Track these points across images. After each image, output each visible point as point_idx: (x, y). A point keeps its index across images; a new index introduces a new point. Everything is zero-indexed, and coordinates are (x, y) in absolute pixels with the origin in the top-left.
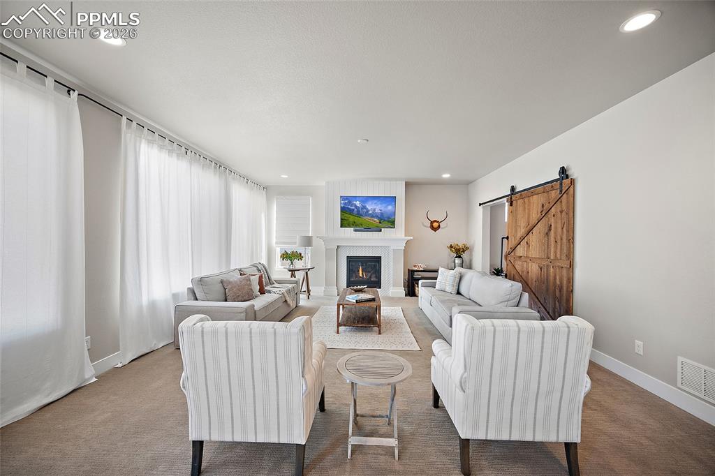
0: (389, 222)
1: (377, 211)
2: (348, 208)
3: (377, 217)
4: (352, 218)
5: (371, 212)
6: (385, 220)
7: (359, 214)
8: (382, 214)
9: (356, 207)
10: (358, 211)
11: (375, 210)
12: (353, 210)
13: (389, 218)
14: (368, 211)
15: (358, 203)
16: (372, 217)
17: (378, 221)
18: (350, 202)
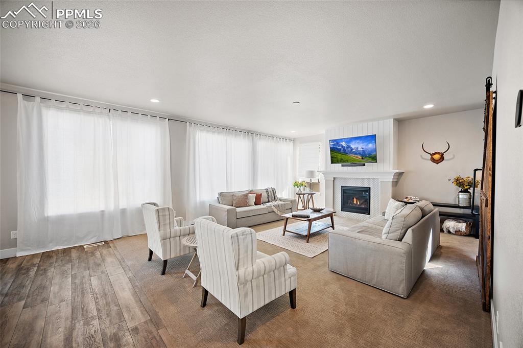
0: (370, 157)
1: (360, 149)
2: (336, 148)
3: (360, 154)
4: (339, 156)
5: (354, 150)
6: (366, 157)
7: (345, 153)
8: (364, 151)
9: (342, 146)
10: (344, 150)
11: (357, 148)
12: (341, 149)
13: (370, 154)
14: (352, 149)
15: (344, 144)
16: (356, 154)
17: (361, 157)
18: (337, 143)
